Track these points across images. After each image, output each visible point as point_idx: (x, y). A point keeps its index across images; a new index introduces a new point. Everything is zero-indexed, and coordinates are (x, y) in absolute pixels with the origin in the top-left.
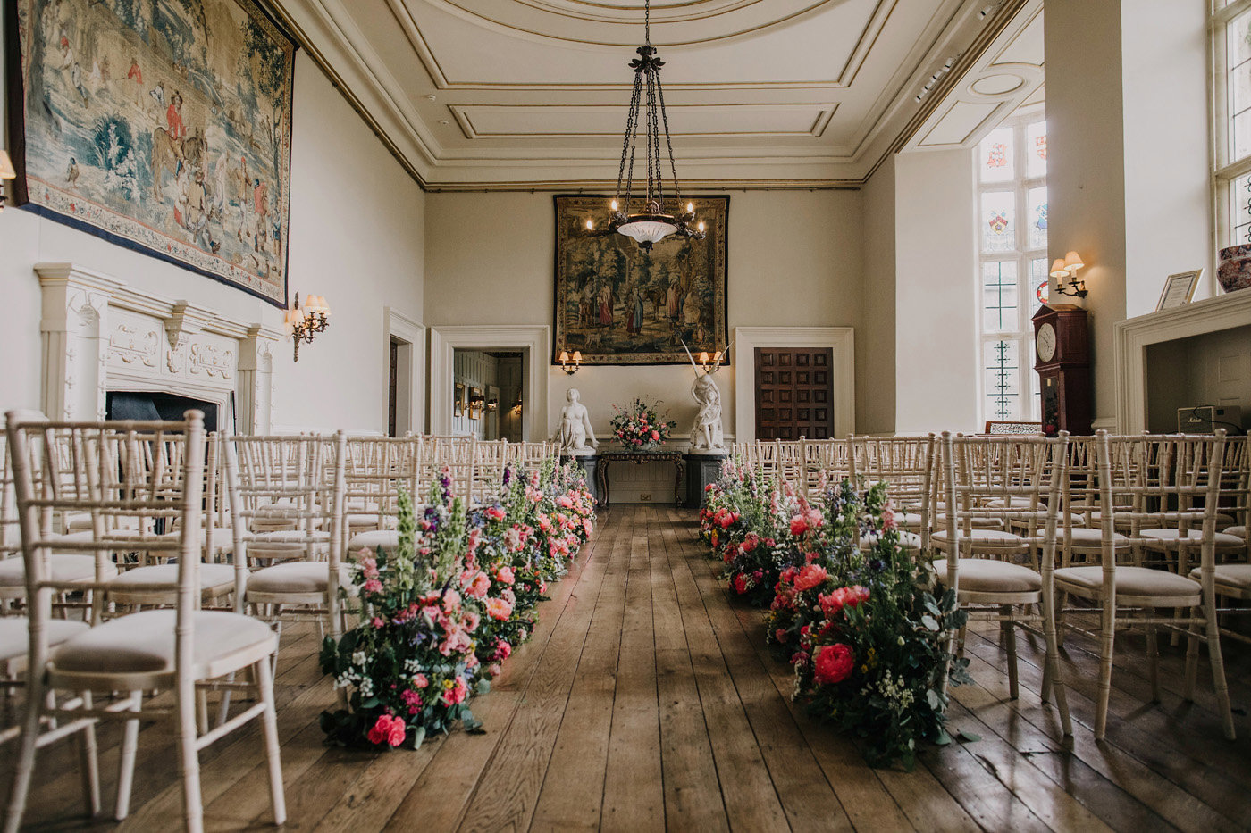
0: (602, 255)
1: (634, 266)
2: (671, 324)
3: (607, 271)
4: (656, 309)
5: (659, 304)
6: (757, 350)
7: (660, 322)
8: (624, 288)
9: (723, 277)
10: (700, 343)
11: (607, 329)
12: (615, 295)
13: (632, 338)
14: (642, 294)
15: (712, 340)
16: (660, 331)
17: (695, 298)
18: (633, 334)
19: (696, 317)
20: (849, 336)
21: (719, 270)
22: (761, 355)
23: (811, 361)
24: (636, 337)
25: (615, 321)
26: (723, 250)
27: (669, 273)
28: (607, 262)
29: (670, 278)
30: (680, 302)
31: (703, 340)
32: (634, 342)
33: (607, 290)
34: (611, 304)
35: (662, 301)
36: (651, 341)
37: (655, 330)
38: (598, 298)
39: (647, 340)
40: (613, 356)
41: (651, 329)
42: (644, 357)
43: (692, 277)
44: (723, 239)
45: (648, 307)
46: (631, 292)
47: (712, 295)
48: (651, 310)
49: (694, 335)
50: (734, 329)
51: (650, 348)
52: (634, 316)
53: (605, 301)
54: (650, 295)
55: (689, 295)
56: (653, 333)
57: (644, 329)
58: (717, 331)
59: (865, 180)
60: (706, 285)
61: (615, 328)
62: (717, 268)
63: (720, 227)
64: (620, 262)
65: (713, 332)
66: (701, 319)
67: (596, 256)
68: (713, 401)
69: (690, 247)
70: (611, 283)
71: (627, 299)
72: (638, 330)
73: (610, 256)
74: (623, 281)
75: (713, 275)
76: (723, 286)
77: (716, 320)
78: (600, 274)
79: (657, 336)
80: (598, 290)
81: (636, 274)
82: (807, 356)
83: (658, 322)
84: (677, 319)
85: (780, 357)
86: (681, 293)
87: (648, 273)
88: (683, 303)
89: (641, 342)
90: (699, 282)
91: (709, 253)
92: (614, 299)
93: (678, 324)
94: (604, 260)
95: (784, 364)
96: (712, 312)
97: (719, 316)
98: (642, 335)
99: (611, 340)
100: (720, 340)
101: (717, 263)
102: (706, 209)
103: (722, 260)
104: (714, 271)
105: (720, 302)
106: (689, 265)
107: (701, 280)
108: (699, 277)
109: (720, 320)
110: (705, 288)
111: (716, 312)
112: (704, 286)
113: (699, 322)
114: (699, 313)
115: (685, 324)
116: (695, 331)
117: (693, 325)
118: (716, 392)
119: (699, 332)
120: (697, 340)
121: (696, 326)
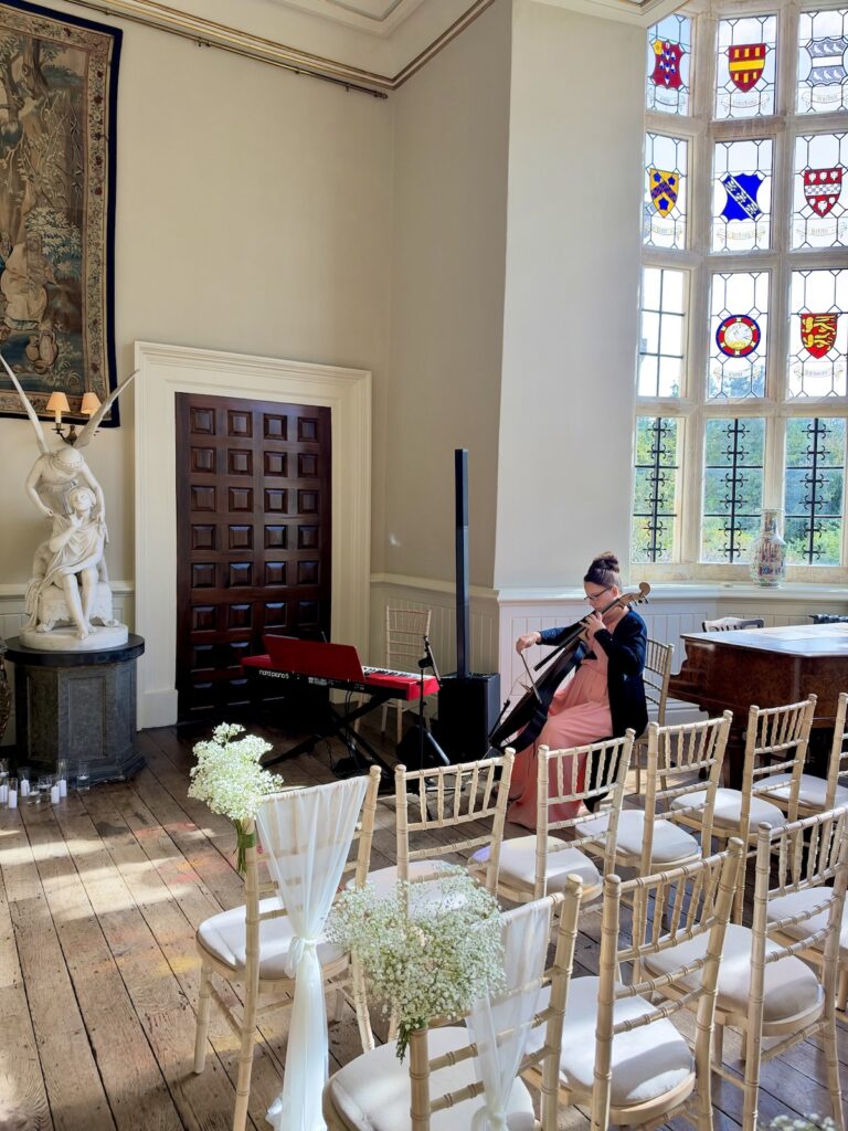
6: (181, 399)
9: (103, 222)
10: (47, 371)
15: (77, 365)
17: (33, 258)
19: (38, 305)
20: (362, 388)
21: (95, 204)
22: (190, 409)
23: (292, 430)
26: (105, 158)
43: (25, 208)
44: (105, 129)
47: (77, 258)
49: (30, 350)
50: (131, 348)
55: (18, 249)
58: (88, 347)
59: (399, 81)
62: (90, 198)
63: (98, 100)
65: (79, 347)
66: (49, 312)
68: (87, 514)
69: (19, 133)
75: (80, 212)
76: (103, 242)
77: (87, 321)
82: (284, 420)
85: (230, 418)
90: (45, 223)
91: (68, 158)
95: (237, 434)
96: (75, 299)
97: (94, 310)
100: (95, 368)
101: (90, 185)
102: (64, 46)
103: (100, 182)
104: (81, 202)
105: (96, 279)
106: (18, 175)
107: (48, 218)
108: (44, 210)
109: (95, 322)
110: (58, 241)
111: (86, 301)
112: (56, 236)
113: (43, 319)
114: (43, 300)
115: (7, 321)
116: (33, 339)
117: (29, 326)
118: (94, 491)
119: (45, 343)
120: (40, 363)
121: (36, 329)
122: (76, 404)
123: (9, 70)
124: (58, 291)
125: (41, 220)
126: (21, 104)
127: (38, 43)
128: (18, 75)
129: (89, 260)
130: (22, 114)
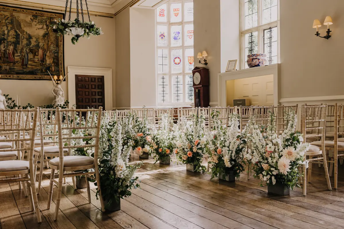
0: (8, 32)
1: (24, 38)
2: (41, 63)
3: (11, 39)
4: (34, 57)
5: (35, 55)
6: (75, 75)
7: (36, 62)
8: (20, 47)
9: (62, 46)
11: (12, 64)
12: (15, 50)
13: (24, 68)
14: (27, 50)
15: (58, 71)
16: (36, 66)
17: (51, 54)
18: (24, 67)
19: (51, 61)
20: (110, 72)
22: (77, 76)
23: (96, 80)
24: (25, 68)
25: (15, 61)
27: (39, 43)
28: (11, 35)
29: (40, 44)
30: (44, 55)
31: (55, 70)
32: (25, 70)
33: (11, 48)
34: (13, 54)
35: (37, 54)
36: (32, 70)
37: (34, 65)
38: (7, 51)
39: (30, 70)
40: (15, 76)
41: (32, 65)
42: (29, 76)
43: (49, 45)
45: (31, 56)
46: (22, 49)
47: (58, 53)
48: (32, 57)
50: (67, 67)
51: (32, 73)
52: (25, 59)
53: (11, 52)
54: (31, 51)
55: (48, 52)
56: (33, 67)
57: (29, 65)
58: (60, 67)
60: (55, 49)
61: (16, 64)
62: (60, 42)
64: (17, 36)
66: (53, 62)
67: (6, 32)
68: (61, 95)
69: (48, 33)
70: (13, 44)
71: (21, 52)
72: (26, 65)
73: (12, 33)
74: (19, 44)
75: (58, 45)
76: (62, 50)
77: (60, 63)
78: (8, 40)
79: (35, 68)
80: (7, 47)
81: (25, 42)
82: (95, 78)
83: (35, 62)
84: (44, 62)
85: (85, 78)
86: (44, 51)
87: (30, 42)
88: (46, 55)
89: (28, 70)
92: (15, 52)
93: (44, 64)
94: (10, 34)
95: (86, 81)
96: (58, 60)
98: (28, 67)
99: (14, 69)
100: (61, 71)
101: (60, 40)
102: (55, 18)
103: (61, 39)
104: (58, 43)
105: (61, 56)
106: (48, 40)
107: (53, 46)
108: (52, 45)
109: (61, 63)
110: (55, 50)
111: (60, 60)
112: (54, 49)
113: (53, 63)
114: (52, 60)
115: (47, 64)
116: (51, 67)
117: (50, 65)
118: (62, 91)
119: (53, 67)
120: (52, 71)
121: (51, 65)
122: (58, 78)
123: (46, 23)
124: (55, 58)
125: (52, 47)
126: (48, 28)
127: (51, 18)
128: (48, 23)
129: (60, 53)
130: (49, 30)
